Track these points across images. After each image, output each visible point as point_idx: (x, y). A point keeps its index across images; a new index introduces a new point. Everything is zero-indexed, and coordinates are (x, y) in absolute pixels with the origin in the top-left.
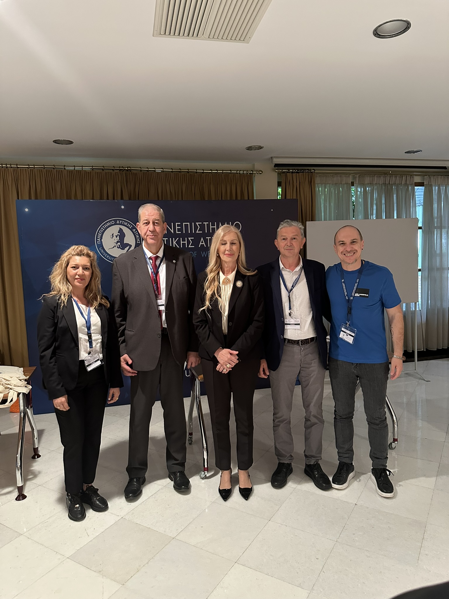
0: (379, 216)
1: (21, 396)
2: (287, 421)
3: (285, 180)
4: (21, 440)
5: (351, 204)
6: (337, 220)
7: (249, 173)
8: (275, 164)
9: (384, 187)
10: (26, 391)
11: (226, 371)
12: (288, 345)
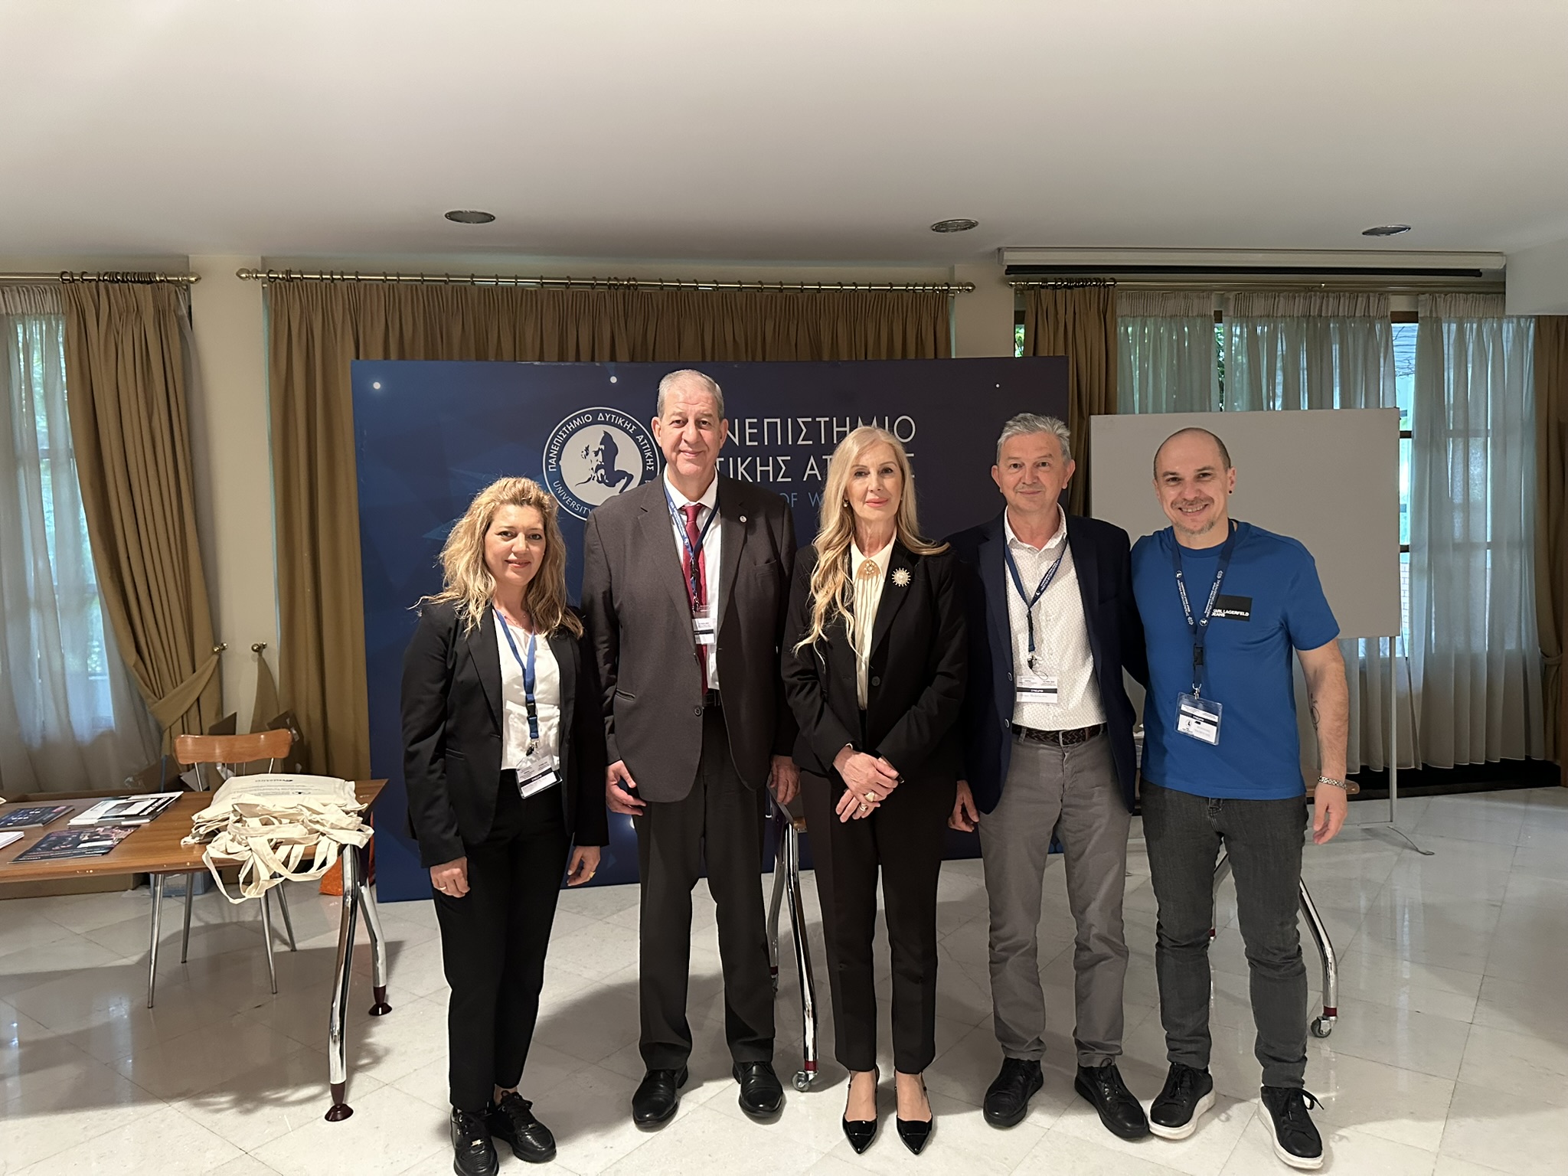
0: (1290, 403)
1: (347, 852)
2: (1027, 947)
3: (1033, 305)
4: (343, 966)
5: (1215, 369)
6: (1175, 412)
7: (938, 290)
8: (1008, 266)
9: (1305, 325)
10: (359, 841)
11: (867, 809)
12: (1026, 743)
